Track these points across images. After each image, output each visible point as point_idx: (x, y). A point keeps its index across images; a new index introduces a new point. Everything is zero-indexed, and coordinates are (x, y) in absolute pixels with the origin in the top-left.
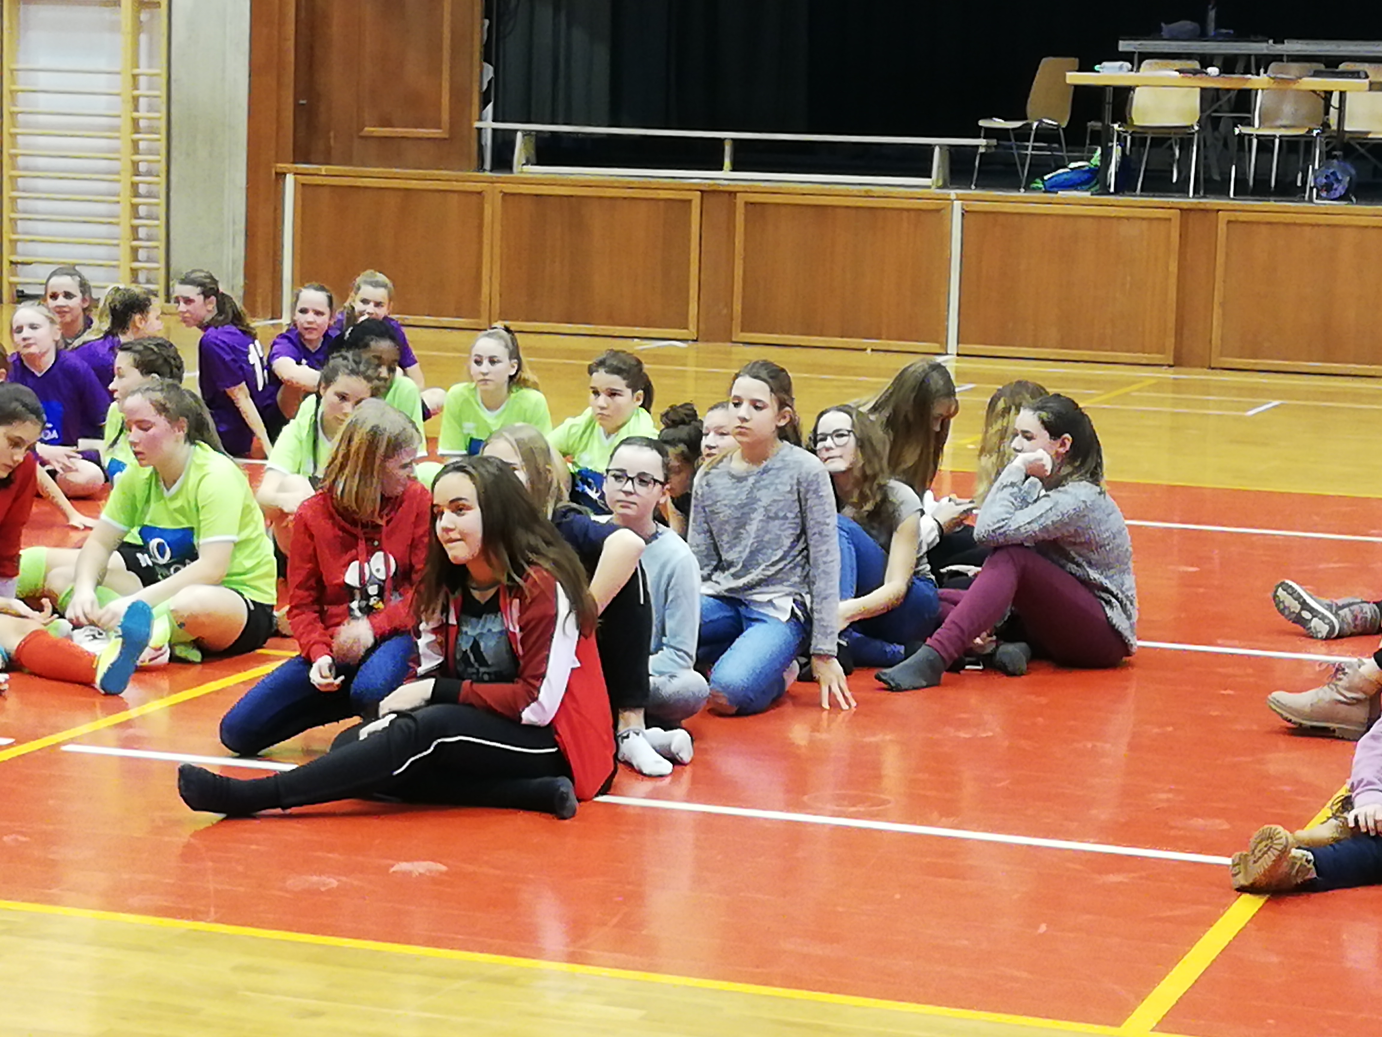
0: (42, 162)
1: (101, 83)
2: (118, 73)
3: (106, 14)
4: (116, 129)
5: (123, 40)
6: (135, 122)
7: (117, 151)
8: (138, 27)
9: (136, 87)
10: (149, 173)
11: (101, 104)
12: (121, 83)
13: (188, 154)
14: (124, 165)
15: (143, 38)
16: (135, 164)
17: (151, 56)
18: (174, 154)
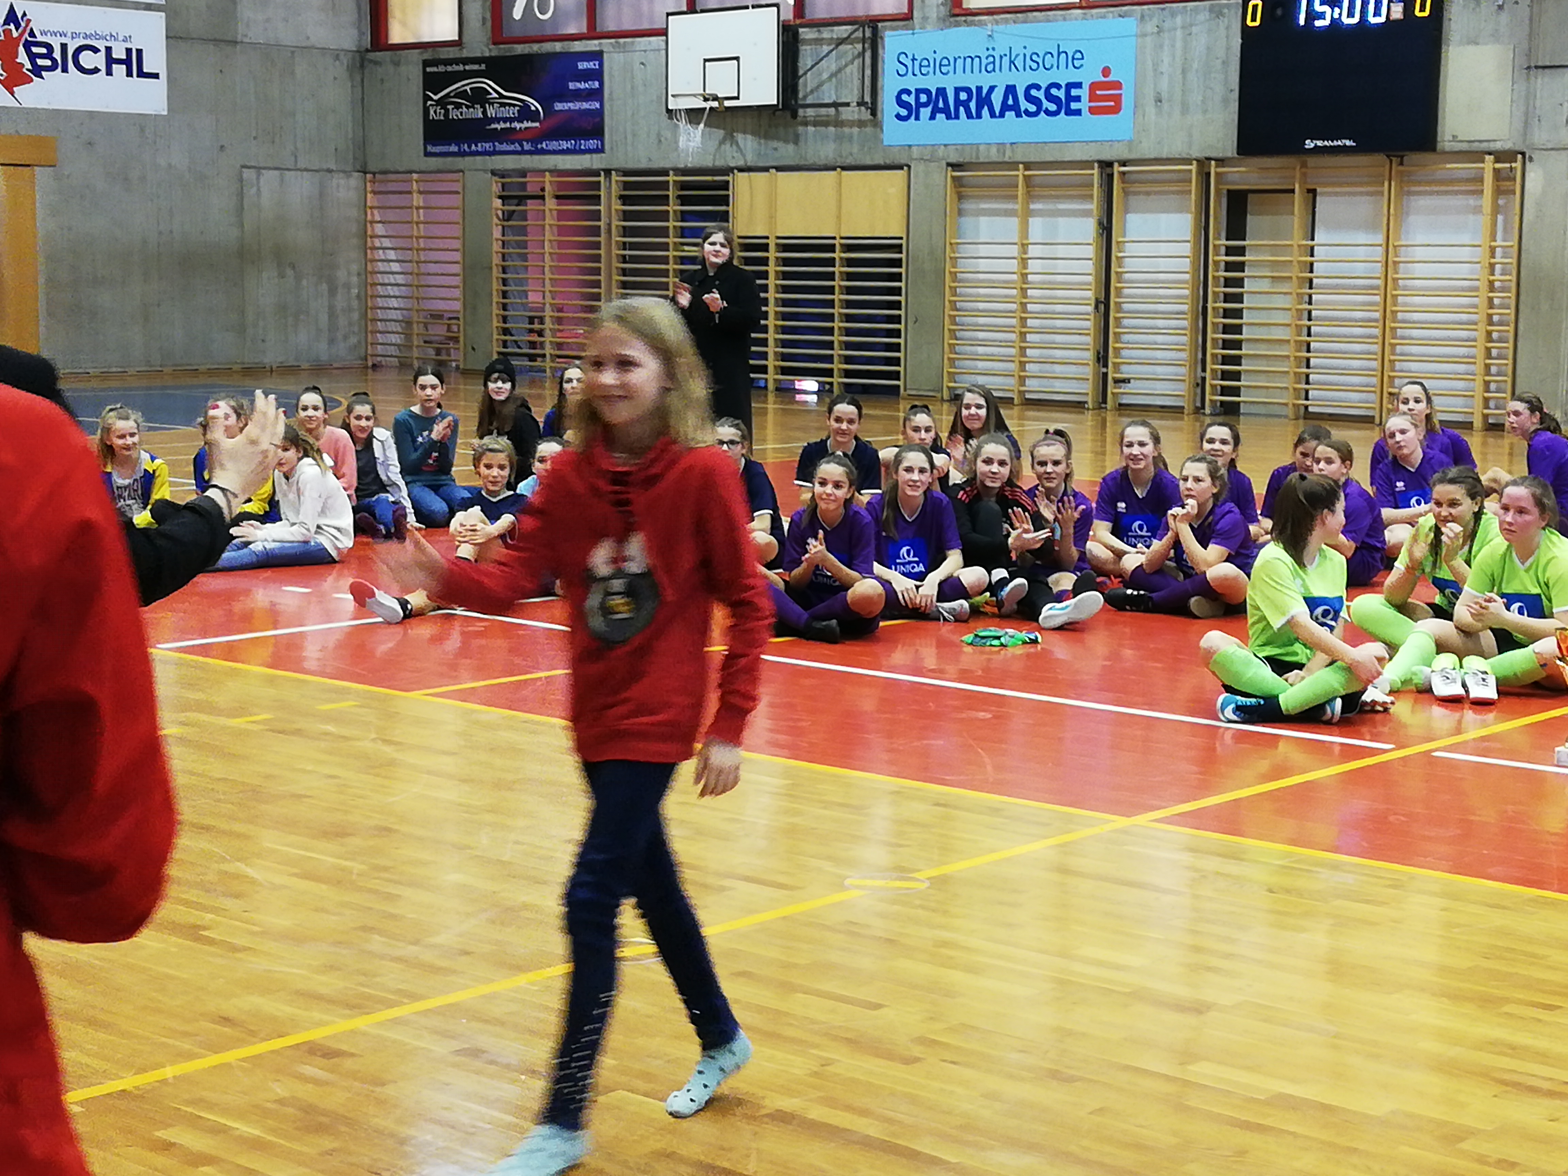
0: (1416, 316)
1: (1465, 253)
2: (1479, 246)
3: (1472, 201)
4: (1476, 289)
5: (1485, 220)
6: (1491, 283)
7: (1475, 306)
8: (1496, 210)
9: (1493, 256)
10: (1501, 324)
11: (1464, 270)
12: (1481, 254)
13: (1533, 309)
14: (1481, 317)
15: (1500, 218)
16: (1490, 316)
17: (1505, 230)
18: (1521, 307)
